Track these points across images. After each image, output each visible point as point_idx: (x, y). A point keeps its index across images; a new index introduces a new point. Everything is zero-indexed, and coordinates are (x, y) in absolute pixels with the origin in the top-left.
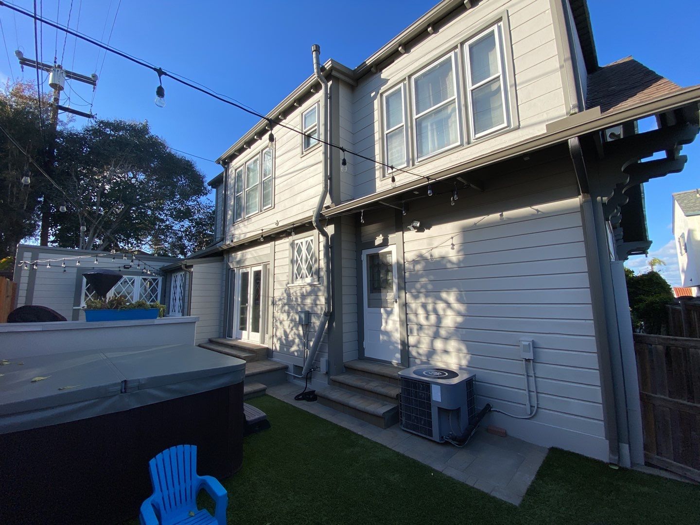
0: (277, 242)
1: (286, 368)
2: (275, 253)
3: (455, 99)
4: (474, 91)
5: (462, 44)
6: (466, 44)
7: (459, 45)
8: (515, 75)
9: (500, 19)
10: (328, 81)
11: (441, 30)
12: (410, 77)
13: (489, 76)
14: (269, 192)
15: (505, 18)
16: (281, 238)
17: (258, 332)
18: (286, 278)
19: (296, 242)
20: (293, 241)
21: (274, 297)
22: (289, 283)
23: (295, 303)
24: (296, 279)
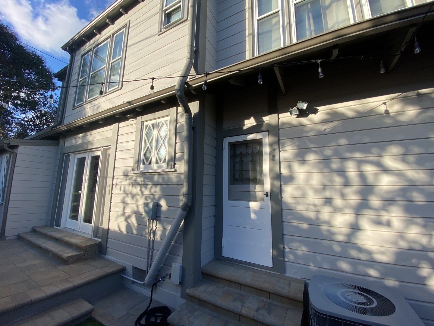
0: (122, 124)
1: (123, 270)
2: (118, 136)
16: (127, 119)
17: (91, 223)
18: (131, 163)
19: (145, 124)
20: (142, 123)
21: (113, 185)
22: (133, 170)
23: (140, 193)
24: (142, 166)
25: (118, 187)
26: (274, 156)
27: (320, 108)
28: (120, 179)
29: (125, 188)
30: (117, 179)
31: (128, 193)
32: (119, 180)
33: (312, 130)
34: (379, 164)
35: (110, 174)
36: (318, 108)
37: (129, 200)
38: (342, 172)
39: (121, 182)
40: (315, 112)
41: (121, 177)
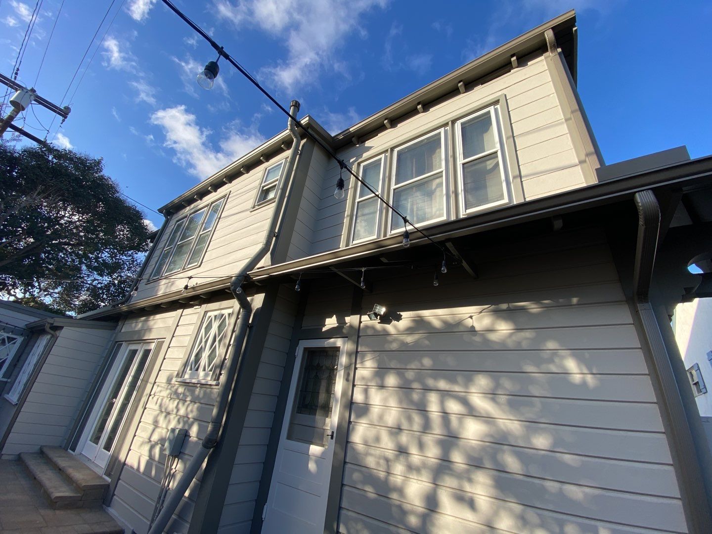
0: (186, 311)
2: (178, 325)
3: (442, 172)
4: (465, 165)
5: (454, 122)
6: (458, 121)
7: (450, 123)
8: (516, 151)
9: (496, 102)
10: (302, 139)
11: (431, 110)
12: (392, 149)
13: (484, 151)
14: (202, 248)
15: (502, 101)
16: (192, 306)
17: (109, 451)
18: (177, 366)
19: (209, 314)
20: (206, 312)
21: (150, 395)
22: (177, 375)
23: (175, 411)
24: (188, 371)
25: (155, 399)
26: (348, 374)
27: (405, 314)
28: (161, 387)
29: (162, 400)
30: (158, 386)
31: (163, 410)
32: (159, 389)
33: (395, 340)
34: (465, 402)
35: (152, 380)
36: (401, 313)
37: (161, 419)
38: (423, 410)
39: (161, 391)
40: (399, 318)
41: (163, 385)
